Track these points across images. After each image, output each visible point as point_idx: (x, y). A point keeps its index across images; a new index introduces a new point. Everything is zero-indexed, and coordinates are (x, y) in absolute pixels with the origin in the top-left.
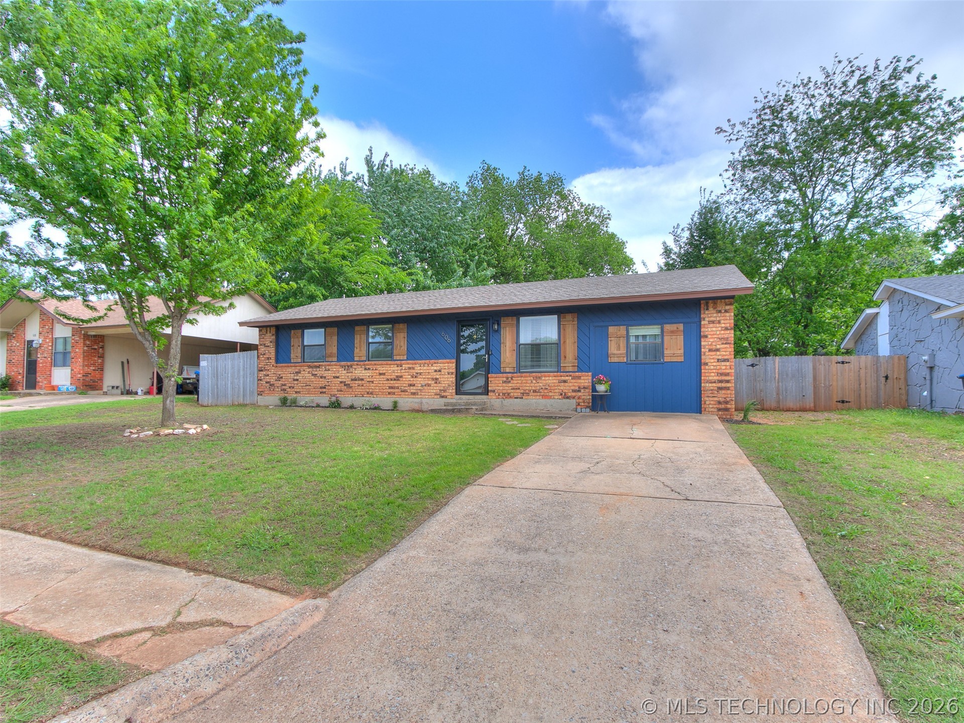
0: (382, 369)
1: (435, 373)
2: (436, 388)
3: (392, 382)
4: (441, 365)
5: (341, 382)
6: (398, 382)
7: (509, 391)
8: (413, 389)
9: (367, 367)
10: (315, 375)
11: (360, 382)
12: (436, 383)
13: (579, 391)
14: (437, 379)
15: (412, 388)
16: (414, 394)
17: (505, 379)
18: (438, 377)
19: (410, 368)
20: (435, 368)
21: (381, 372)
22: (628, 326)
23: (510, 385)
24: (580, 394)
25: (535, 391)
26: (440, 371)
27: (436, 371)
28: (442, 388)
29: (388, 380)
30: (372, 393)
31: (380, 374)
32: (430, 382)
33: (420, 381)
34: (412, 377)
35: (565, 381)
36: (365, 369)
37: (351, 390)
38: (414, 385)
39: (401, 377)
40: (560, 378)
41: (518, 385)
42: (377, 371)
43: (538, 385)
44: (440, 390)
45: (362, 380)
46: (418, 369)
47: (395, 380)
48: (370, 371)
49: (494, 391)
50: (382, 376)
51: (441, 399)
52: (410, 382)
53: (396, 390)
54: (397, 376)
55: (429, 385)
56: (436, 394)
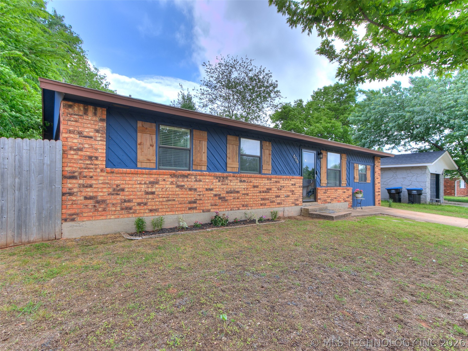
0: (256, 182)
1: (292, 187)
2: (292, 199)
3: (264, 194)
4: (295, 180)
5: (215, 195)
6: (269, 194)
7: (326, 199)
8: (278, 200)
9: (243, 179)
10: (181, 187)
11: (236, 195)
12: (293, 194)
13: (349, 197)
14: (293, 191)
15: (278, 198)
16: (279, 204)
17: (324, 191)
18: (294, 189)
19: (276, 182)
20: (292, 182)
21: (255, 184)
22: (359, 164)
23: (327, 195)
24: (349, 199)
25: (335, 198)
26: (295, 185)
27: (292, 185)
28: (296, 198)
29: (260, 192)
30: (247, 206)
31: (254, 187)
32: (289, 194)
33: (283, 193)
34: (278, 190)
35: (345, 192)
36: (241, 181)
37: (226, 204)
38: (279, 197)
39: (270, 189)
40: (343, 190)
41: (329, 194)
42: (252, 184)
43: (336, 194)
44: (295, 200)
45: (238, 192)
46: (282, 183)
47: (266, 192)
48: (245, 184)
49: (320, 199)
50: (256, 189)
51: (296, 207)
52: (276, 194)
53: (267, 201)
54: (268, 189)
55: (288, 196)
56: (293, 203)
